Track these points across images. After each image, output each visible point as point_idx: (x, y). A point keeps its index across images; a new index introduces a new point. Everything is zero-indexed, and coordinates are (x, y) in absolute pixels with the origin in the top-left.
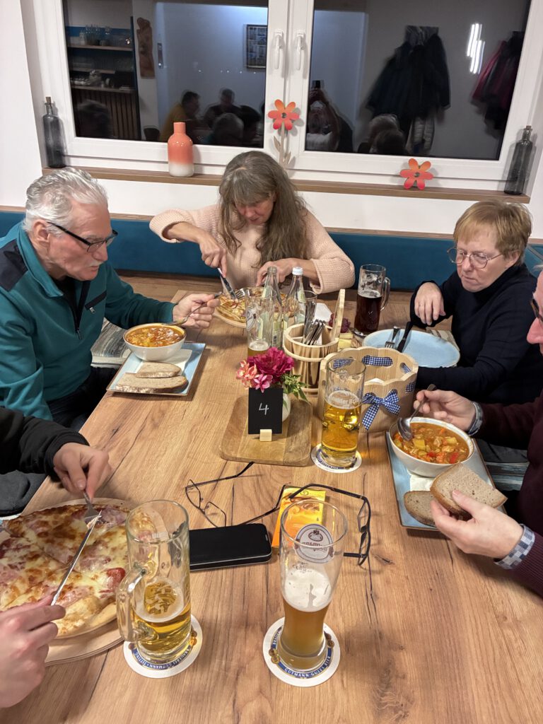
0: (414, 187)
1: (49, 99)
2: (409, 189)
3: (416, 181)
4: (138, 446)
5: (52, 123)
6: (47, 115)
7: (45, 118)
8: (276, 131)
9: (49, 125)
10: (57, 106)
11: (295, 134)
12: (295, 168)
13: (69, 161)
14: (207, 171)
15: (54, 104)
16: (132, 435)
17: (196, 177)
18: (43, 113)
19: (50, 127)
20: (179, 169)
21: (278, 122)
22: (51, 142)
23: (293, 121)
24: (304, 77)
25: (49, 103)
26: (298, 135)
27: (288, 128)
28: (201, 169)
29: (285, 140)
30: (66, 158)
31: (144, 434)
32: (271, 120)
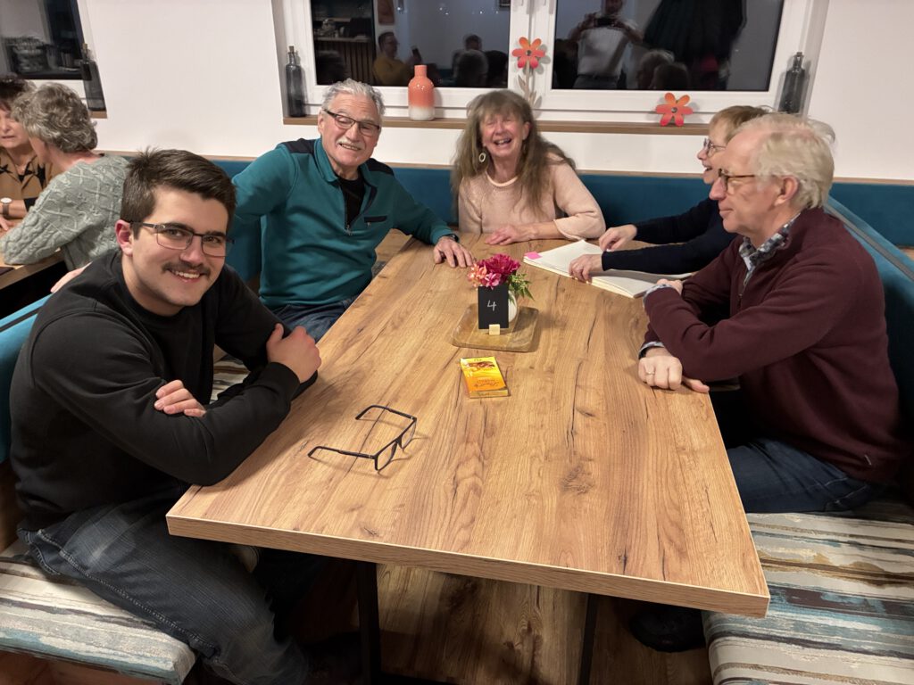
0: (671, 124)
1: (292, 48)
2: (665, 126)
3: (673, 117)
4: (380, 340)
5: (294, 71)
6: (290, 64)
7: (288, 68)
8: (521, 70)
9: (292, 75)
10: (299, 55)
11: (541, 71)
12: (541, 108)
13: (309, 110)
14: (449, 115)
15: (297, 53)
16: (375, 332)
17: (437, 121)
18: (286, 62)
19: (292, 76)
20: (419, 113)
21: (523, 60)
22: (293, 91)
23: (539, 59)
24: (551, 12)
25: (292, 53)
26: (544, 74)
27: (533, 67)
28: (442, 113)
29: (531, 79)
30: (306, 107)
31: (385, 332)
32: (516, 58)
